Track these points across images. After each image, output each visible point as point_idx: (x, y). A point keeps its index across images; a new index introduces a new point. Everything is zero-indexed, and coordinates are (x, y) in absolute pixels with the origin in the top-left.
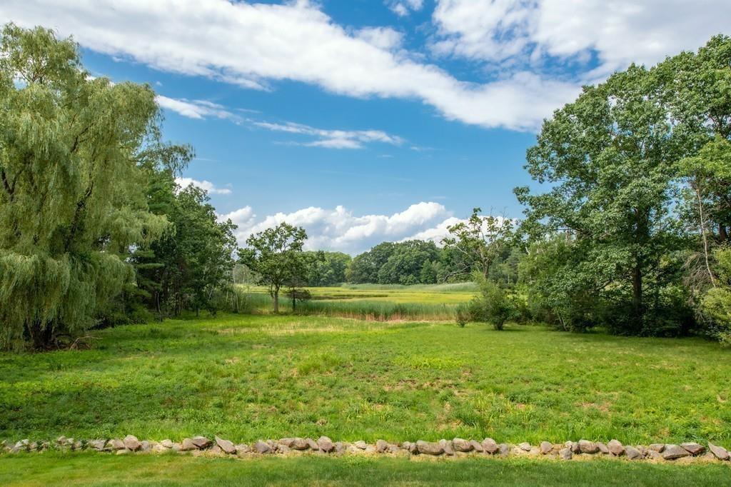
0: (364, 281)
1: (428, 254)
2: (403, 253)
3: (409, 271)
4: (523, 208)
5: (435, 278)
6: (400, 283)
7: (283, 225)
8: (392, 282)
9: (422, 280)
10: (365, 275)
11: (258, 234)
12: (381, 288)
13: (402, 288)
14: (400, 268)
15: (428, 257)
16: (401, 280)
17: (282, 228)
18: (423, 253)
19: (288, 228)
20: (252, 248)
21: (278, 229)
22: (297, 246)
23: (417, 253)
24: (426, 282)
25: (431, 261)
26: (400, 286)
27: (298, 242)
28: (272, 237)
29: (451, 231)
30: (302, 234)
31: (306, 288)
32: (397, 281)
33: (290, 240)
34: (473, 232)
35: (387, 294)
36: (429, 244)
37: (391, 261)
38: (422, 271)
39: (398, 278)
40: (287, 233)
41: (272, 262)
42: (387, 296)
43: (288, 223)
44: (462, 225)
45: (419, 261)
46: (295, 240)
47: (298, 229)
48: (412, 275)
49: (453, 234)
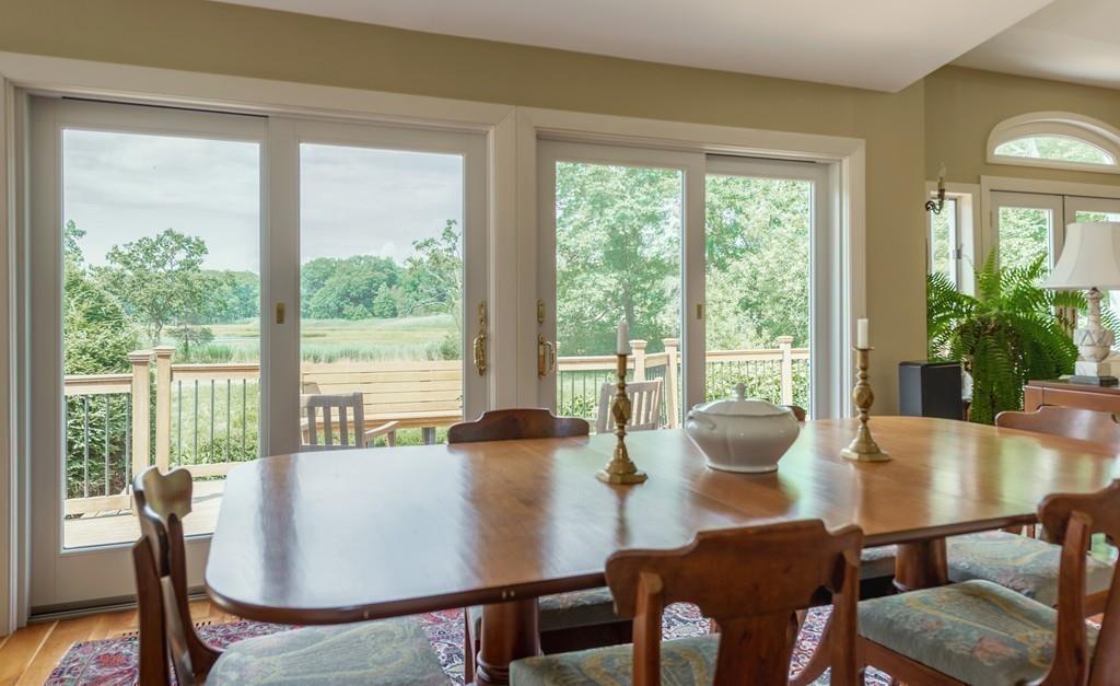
1: (385, 276)
2: (349, 274)
3: (356, 301)
5: (395, 309)
6: (344, 316)
7: (168, 233)
8: (333, 316)
9: (376, 313)
11: (125, 246)
12: (316, 325)
13: (346, 324)
14: (344, 295)
15: (385, 280)
16: (345, 312)
17: (168, 238)
18: (377, 274)
19: (177, 238)
20: (118, 266)
21: (160, 240)
22: (190, 265)
23: (370, 274)
24: (381, 315)
25: (390, 286)
26: (343, 321)
27: (193, 258)
28: (149, 251)
29: (418, 248)
30: (200, 248)
31: (206, 327)
32: (339, 313)
33: (181, 255)
34: (446, 250)
35: (325, 332)
36: (386, 262)
37: (330, 285)
38: (376, 300)
39: (340, 310)
40: (175, 244)
41: (152, 287)
42: (324, 336)
43: (177, 231)
44: (432, 240)
45: (372, 285)
46: (189, 256)
47: (194, 240)
48: (361, 305)
49: (420, 252)
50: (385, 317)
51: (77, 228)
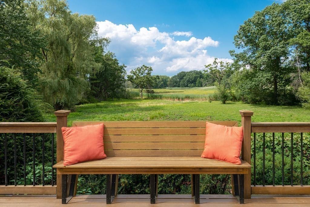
0: (175, 86)
2: (189, 75)
3: (192, 82)
4: (233, 58)
5: (202, 85)
6: (188, 87)
7: (144, 66)
8: (185, 87)
9: (197, 86)
10: (175, 84)
11: (134, 69)
12: (181, 89)
13: (189, 89)
14: (188, 81)
15: (199, 77)
16: (189, 86)
17: (143, 67)
18: (197, 75)
19: (146, 67)
20: (132, 74)
21: (142, 68)
22: (149, 74)
23: (195, 75)
24: (198, 86)
25: (200, 78)
26: (188, 88)
27: (149, 72)
28: (140, 70)
29: (206, 67)
30: (151, 69)
31: (153, 89)
32: (187, 86)
33: (146, 71)
34: (215, 67)
35: (183, 91)
36: (199, 72)
37: (185, 78)
38: (197, 82)
39: (188, 85)
40: (145, 69)
41: (140, 80)
42: (183, 92)
43: (145, 65)
44: (210, 65)
45: (196, 78)
46: (148, 72)
47: (149, 67)
48: (193, 84)
49: (207, 68)
50: (199, 87)
51: (125, 66)
